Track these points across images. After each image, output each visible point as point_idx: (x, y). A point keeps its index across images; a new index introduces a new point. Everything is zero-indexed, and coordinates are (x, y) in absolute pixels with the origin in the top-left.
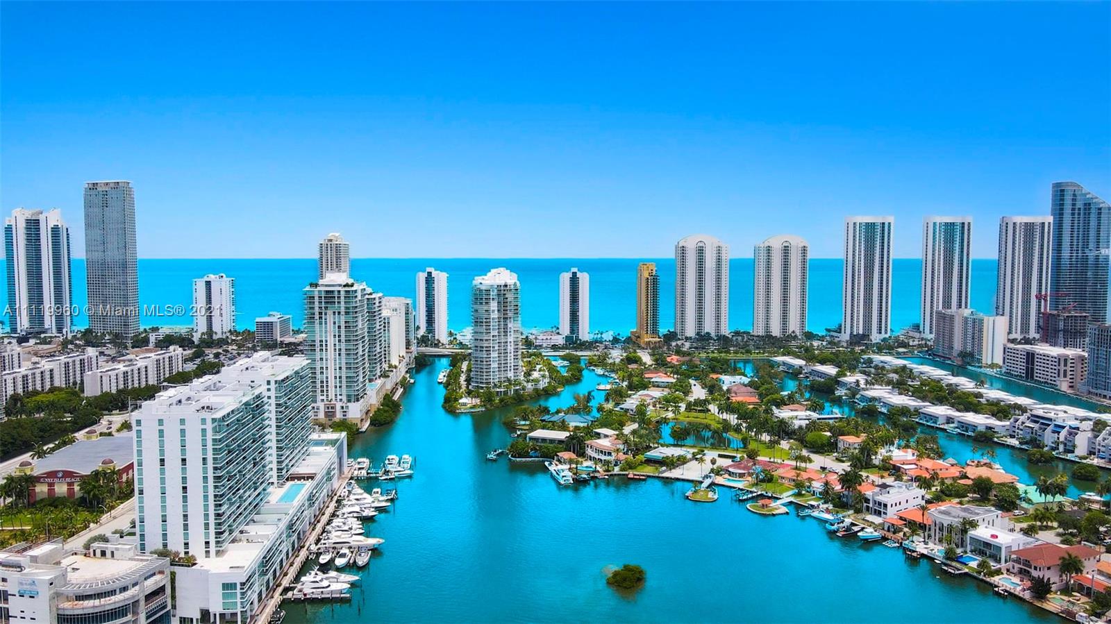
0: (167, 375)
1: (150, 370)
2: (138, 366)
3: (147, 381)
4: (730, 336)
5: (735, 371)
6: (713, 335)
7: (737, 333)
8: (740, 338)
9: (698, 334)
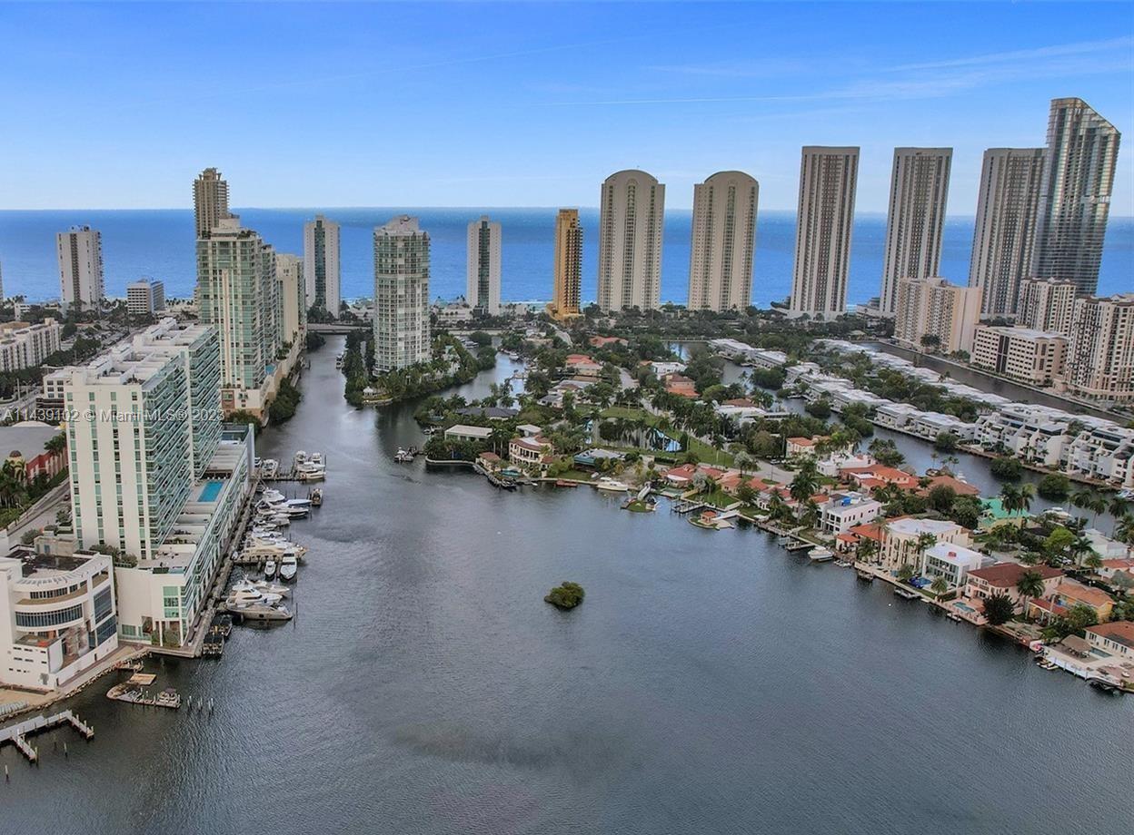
0: (45, 356)
1: (28, 348)
2: (17, 343)
3: (26, 363)
4: (661, 311)
5: (669, 357)
6: (642, 309)
7: (670, 308)
8: (673, 315)
9: (624, 308)
